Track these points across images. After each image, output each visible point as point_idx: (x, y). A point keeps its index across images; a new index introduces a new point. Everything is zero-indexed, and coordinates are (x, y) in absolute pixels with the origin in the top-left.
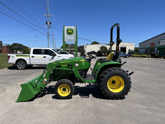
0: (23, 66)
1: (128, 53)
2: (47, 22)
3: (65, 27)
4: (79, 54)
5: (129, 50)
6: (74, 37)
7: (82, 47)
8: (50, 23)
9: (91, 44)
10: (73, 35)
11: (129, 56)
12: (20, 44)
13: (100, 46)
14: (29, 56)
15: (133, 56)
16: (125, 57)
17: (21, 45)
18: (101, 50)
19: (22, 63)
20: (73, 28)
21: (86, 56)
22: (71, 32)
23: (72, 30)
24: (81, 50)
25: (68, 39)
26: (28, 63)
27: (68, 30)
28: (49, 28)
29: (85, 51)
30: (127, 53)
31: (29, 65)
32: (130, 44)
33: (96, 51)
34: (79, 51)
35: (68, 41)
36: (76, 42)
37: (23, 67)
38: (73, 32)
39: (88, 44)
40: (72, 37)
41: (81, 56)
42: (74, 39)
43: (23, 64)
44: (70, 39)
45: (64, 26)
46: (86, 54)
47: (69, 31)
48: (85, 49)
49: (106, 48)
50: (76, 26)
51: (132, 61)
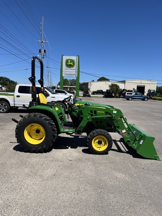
0: (5, 108)
1: (148, 94)
2: (40, 50)
3: (64, 57)
4: (81, 93)
5: (149, 91)
6: (75, 71)
7: (86, 84)
8: (45, 51)
9: (98, 80)
10: (74, 68)
11: (148, 99)
12: (6, 78)
13: (110, 83)
14: (13, 95)
15: (154, 99)
16: (143, 100)
17: (7, 80)
18: (111, 89)
19: (4, 104)
20: (74, 58)
21: (90, 96)
22: (72, 64)
23: (72, 61)
24: (84, 88)
25: (68, 73)
26: (12, 104)
27: (67, 61)
28: (43, 57)
29: (88, 89)
30: (145, 94)
31: (12, 107)
32: (151, 82)
33: (105, 90)
34: (81, 89)
35: (67, 76)
36: (78, 78)
37: (5, 110)
38: (74, 64)
39: (93, 81)
40: (72, 71)
41: (84, 96)
42: (75, 73)
43: (5, 106)
44: (70, 74)
45: (62, 56)
46: (90, 93)
47: (69, 63)
48: (89, 87)
49: (117, 87)
50: (79, 56)
51: (152, 106)
